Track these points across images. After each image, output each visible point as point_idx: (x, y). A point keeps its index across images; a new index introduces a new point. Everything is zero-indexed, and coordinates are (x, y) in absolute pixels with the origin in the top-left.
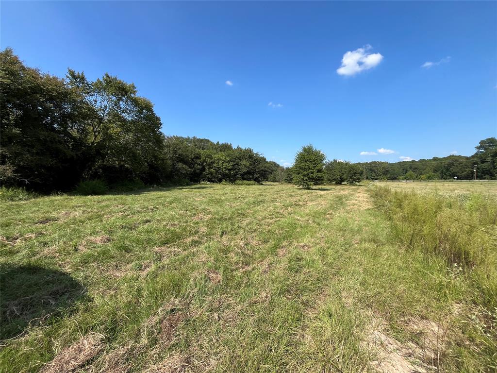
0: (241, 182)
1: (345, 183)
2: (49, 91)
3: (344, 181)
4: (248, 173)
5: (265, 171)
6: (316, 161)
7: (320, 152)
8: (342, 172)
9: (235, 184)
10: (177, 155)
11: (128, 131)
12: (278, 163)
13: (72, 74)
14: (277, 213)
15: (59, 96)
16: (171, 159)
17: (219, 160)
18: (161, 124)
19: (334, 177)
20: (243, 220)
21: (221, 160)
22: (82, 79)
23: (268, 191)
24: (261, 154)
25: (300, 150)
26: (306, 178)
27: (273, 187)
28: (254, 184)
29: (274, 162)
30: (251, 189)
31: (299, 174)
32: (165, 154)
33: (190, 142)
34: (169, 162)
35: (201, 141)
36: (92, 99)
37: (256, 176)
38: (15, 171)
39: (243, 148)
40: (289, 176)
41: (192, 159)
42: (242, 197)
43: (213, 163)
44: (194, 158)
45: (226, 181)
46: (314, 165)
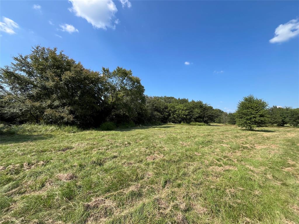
0: (194, 123)
1: (288, 125)
2: (91, 78)
3: (286, 123)
4: (199, 117)
5: (212, 116)
6: (258, 108)
7: (261, 100)
8: (284, 116)
9: (190, 125)
10: (154, 107)
11: (128, 95)
12: (222, 110)
13: (104, 69)
14: (225, 157)
15: (96, 80)
16: (151, 109)
17: (179, 109)
18: (144, 90)
19: (276, 120)
20: (189, 165)
21: (180, 109)
22: (108, 71)
23: (215, 131)
24: (209, 105)
25: (242, 100)
26: (249, 122)
27: (219, 127)
28: (204, 125)
29: (219, 110)
30: (202, 129)
31: (241, 118)
32: (147, 107)
33: (162, 99)
34: (149, 111)
35: (169, 98)
36: (111, 80)
37: (205, 119)
38: (74, 118)
39: (196, 101)
40: (232, 120)
41: (163, 109)
42: (193, 137)
43: (176, 111)
44: (164, 109)
45: (184, 122)
46: (255, 111)
